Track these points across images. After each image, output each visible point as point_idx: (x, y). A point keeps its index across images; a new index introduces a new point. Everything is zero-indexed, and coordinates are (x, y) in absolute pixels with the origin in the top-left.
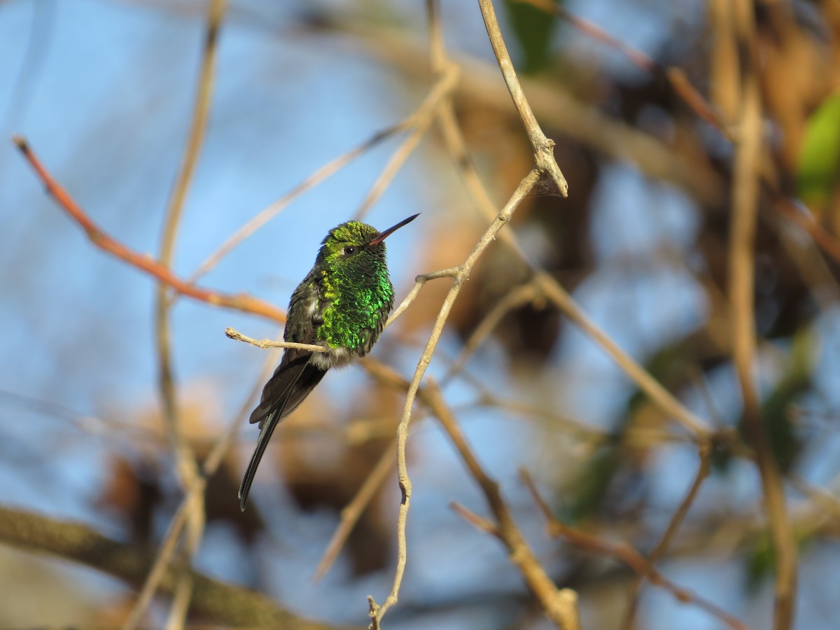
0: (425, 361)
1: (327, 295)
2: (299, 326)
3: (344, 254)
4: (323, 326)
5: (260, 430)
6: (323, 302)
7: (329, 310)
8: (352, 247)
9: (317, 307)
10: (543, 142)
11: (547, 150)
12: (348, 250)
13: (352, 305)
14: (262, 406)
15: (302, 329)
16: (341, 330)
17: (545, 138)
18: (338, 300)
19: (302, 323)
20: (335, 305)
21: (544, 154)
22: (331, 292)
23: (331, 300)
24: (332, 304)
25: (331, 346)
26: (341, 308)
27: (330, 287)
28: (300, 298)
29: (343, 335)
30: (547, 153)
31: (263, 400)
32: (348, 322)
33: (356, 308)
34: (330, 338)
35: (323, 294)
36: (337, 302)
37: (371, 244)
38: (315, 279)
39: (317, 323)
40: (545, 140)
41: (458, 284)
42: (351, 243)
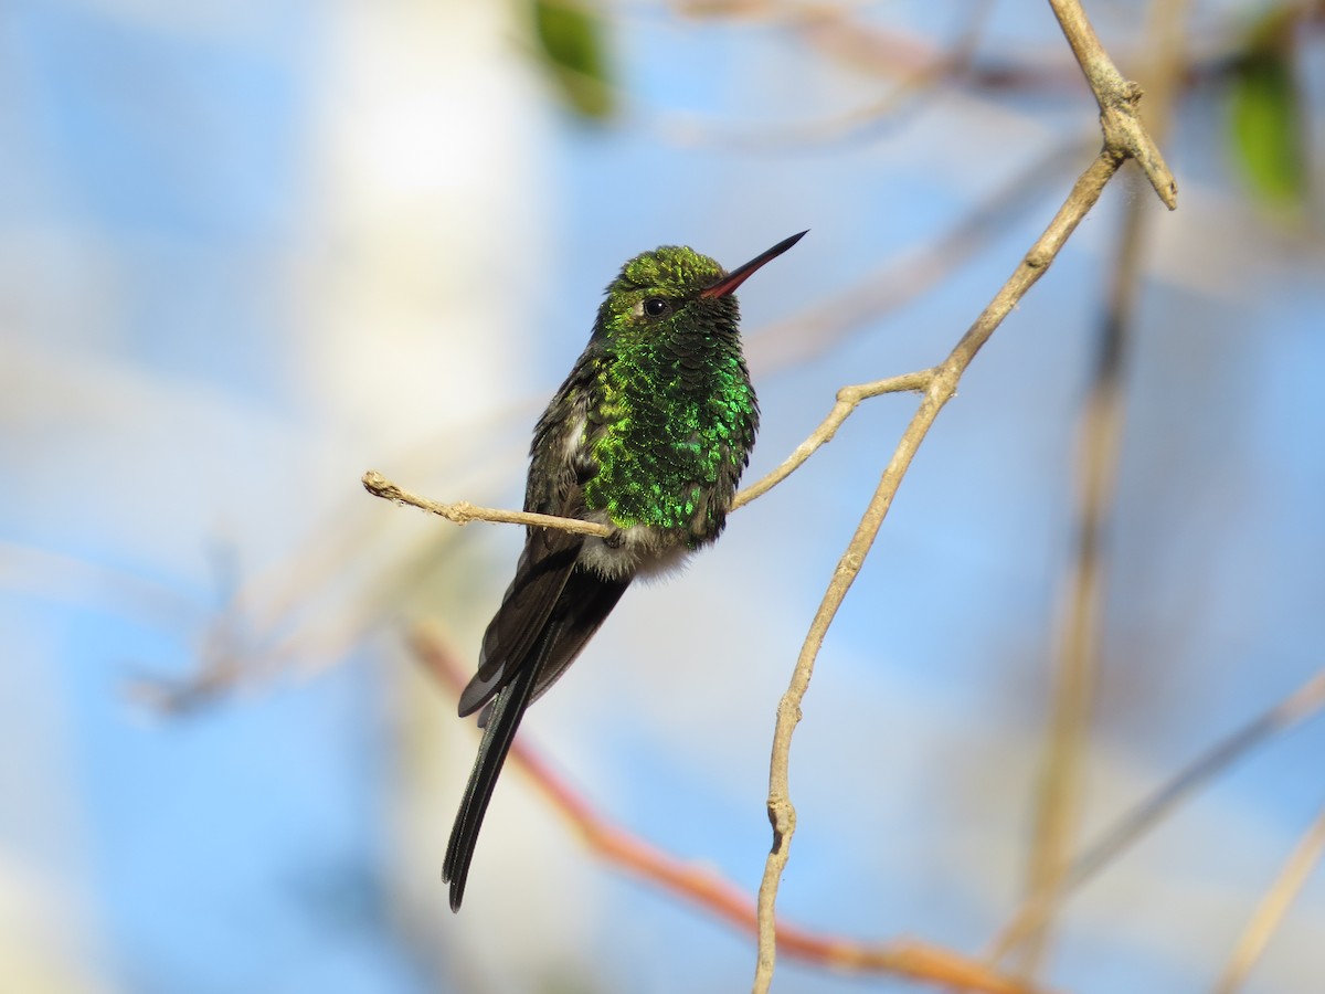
0: (849, 564)
1: (606, 410)
2: (549, 485)
3: (642, 314)
4: (597, 480)
5: (483, 729)
6: (594, 427)
7: (606, 441)
8: (660, 298)
9: (584, 437)
10: (1116, 89)
11: (1126, 105)
12: (652, 306)
13: (657, 432)
14: (484, 673)
15: (556, 490)
16: (635, 486)
17: (1120, 79)
18: (626, 420)
19: (555, 478)
20: (617, 432)
21: (1120, 114)
22: (614, 403)
23: (613, 420)
24: (611, 428)
25: (618, 523)
26: (632, 438)
27: (610, 393)
28: (552, 425)
29: (639, 498)
30: (1126, 111)
31: (484, 660)
32: (650, 468)
33: (666, 437)
34: (613, 505)
35: (596, 407)
36: (622, 426)
37: (704, 296)
38: (583, 379)
39: (585, 474)
40: (1120, 84)
41: (931, 403)
42: (656, 290)
